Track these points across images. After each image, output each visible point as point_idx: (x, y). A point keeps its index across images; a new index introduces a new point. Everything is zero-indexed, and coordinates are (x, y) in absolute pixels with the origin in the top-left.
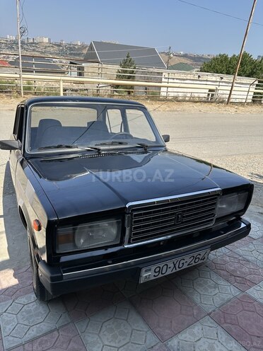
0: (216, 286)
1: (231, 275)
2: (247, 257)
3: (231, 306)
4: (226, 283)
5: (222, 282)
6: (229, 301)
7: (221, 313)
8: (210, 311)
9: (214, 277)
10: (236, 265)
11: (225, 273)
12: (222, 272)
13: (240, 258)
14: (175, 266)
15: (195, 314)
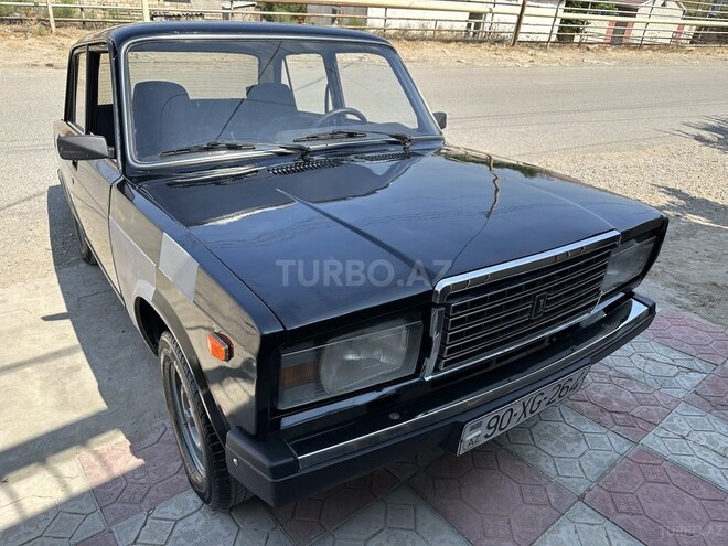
0: (580, 436)
1: (603, 410)
2: (624, 370)
3: (620, 476)
4: (598, 428)
5: (589, 427)
6: (613, 466)
7: (602, 491)
8: (582, 490)
9: (571, 418)
10: (608, 388)
11: (590, 407)
12: (584, 406)
13: (611, 373)
14: (525, 411)
15: (553, 500)
